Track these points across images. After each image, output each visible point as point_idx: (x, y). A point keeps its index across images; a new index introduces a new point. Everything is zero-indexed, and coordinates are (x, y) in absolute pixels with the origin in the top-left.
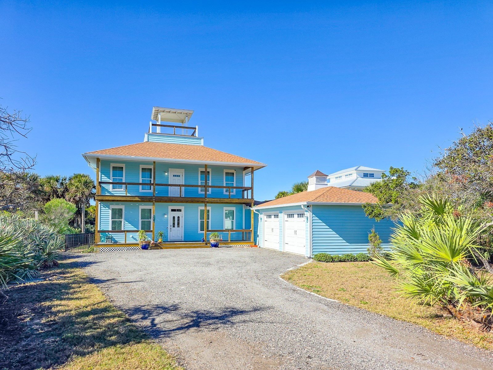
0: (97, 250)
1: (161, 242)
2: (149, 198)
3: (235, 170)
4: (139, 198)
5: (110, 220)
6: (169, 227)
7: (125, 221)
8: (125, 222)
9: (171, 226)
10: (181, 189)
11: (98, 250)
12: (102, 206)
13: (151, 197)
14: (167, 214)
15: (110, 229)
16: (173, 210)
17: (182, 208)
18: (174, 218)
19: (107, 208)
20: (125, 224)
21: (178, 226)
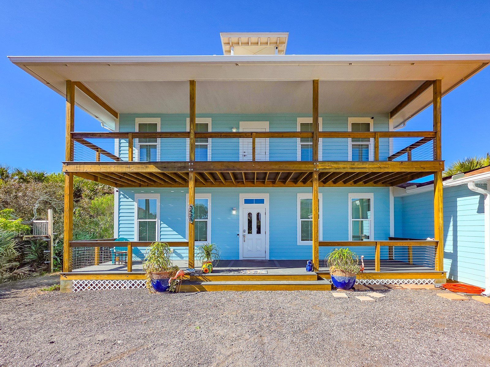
0: (67, 285)
1: (206, 270)
2: (179, 165)
3: (373, 118)
4: (157, 167)
5: (136, 222)
6: (241, 233)
7: (162, 222)
8: (161, 224)
9: (244, 231)
10: (254, 143)
11: (68, 287)
12: (122, 196)
13: (183, 165)
14: (237, 209)
15: (136, 239)
16: (247, 201)
17: (266, 196)
18: (250, 215)
19: (130, 200)
20: (161, 228)
21: (259, 232)
